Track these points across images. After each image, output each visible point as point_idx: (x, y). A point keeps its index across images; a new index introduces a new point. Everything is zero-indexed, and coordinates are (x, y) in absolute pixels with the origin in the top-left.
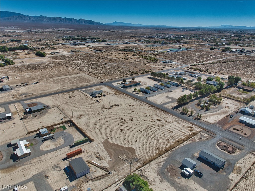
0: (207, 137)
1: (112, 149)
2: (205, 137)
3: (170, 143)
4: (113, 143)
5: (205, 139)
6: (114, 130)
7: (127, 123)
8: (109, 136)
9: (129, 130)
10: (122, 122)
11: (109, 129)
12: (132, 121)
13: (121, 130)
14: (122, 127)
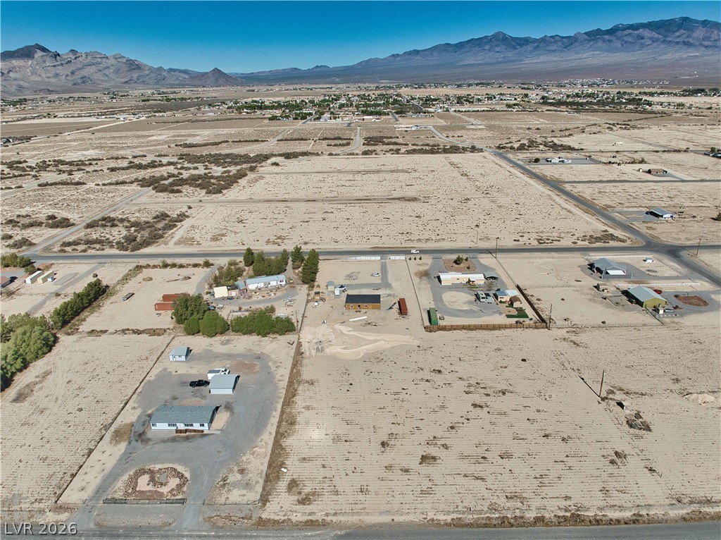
0: (229, 490)
2: (236, 485)
3: (304, 408)
5: (231, 479)
6: (449, 363)
7: (466, 392)
8: (425, 350)
9: (428, 381)
10: (481, 386)
11: (460, 358)
12: (476, 406)
13: (440, 371)
14: (449, 377)
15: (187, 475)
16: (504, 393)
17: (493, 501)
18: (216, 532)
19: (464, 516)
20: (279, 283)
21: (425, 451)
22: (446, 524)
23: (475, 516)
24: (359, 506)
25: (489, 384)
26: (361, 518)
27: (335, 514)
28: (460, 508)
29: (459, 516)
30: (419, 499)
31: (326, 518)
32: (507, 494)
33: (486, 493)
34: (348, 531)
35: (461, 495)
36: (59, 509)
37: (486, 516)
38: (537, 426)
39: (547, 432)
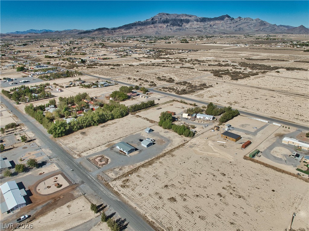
0: (111, 172)
2: (115, 172)
3: (159, 162)
5: (116, 170)
6: (234, 174)
7: (223, 188)
8: (232, 165)
9: (214, 176)
10: (234, 189)
11: (242, 175)
12: (219, 194)
13: (225, 175)
14: (225, 179)
15: (109, 163)
16: (240, 197)
17: (172, 227)
18: (96, 180)
19: (156, 223)
20: (209, 119)
21: (175, 197)
22: (148, 221)
23: (160, 226)
24: (133, 197)
25: (239, 190)
26: (129, 200)
27: (125, 195)
28: (159, 220)
29: (155, 222)
30: (152, 208)
31: (121, 194)
32: (181, 229)
33: (174, 222)
34: (121, 201)
35: (166, 217)
36: (79, 155)
37: (163, 229)
38: (234, 217)
39: (235, 222)
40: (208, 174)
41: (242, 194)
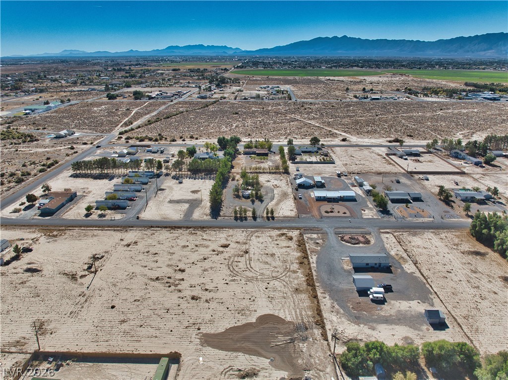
0: (319, 237)
1: (237, 341)
2: (317, 239)
4: (223, 331)
5: (321, 241)
6: (180, 307)
7: (183, 280)
8: (194, 324)
9: (206, 290)
10: (169, 284)
11: (167, 312)
12: (183, 271)
13: (193, 298)
14: (188, 293)
38: (155, 259)
39: (153, 256)
40: (217, 289)
41: (156, 284)
